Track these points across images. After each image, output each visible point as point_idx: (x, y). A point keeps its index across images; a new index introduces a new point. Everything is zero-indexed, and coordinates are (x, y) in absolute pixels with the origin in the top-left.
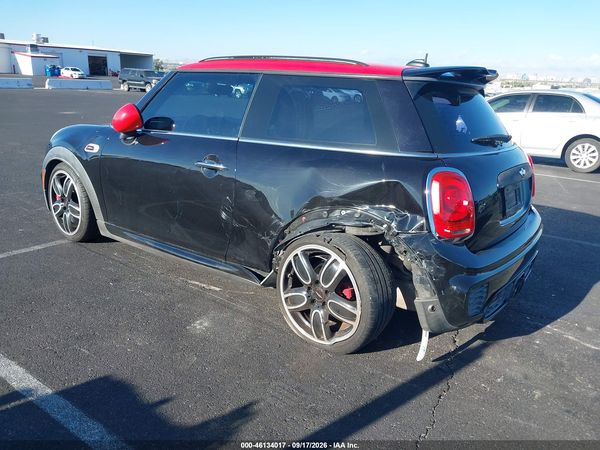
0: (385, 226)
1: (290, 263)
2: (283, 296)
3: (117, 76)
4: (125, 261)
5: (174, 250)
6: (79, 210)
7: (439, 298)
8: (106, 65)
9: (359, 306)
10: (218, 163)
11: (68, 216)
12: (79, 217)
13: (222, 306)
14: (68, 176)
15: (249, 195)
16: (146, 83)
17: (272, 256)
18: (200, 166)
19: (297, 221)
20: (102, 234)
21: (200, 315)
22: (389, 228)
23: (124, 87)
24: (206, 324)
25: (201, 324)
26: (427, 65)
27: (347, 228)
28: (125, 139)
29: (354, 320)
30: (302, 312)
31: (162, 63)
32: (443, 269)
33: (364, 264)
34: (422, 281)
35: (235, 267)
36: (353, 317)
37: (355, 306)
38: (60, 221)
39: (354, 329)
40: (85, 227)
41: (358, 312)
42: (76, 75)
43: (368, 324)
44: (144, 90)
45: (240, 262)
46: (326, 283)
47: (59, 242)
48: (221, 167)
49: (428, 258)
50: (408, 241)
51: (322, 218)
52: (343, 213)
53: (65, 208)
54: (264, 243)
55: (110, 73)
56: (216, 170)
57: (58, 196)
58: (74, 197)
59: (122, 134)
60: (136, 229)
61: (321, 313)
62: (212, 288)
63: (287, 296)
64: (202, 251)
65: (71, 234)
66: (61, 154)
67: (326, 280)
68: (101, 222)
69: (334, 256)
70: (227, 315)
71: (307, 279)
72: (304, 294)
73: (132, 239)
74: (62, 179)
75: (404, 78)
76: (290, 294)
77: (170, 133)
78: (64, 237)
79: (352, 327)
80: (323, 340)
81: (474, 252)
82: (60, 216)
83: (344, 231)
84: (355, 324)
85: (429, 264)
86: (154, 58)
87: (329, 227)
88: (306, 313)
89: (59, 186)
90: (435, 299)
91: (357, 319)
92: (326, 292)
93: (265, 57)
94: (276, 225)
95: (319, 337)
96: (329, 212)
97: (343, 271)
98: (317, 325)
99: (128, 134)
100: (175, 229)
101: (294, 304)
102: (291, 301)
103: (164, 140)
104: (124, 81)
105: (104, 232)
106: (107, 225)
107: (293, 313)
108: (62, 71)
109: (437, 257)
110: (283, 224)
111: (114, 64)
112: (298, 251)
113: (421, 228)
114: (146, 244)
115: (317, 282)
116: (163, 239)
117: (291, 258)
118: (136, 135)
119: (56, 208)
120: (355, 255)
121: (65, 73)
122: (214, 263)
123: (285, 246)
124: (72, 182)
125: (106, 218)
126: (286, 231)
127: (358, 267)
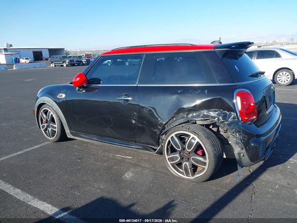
0: (216, 119)
1: (169, 141)
2: (167, 158)
3: (48, 60)
4: (82, 149)
5: (108, 141)
6: (56, 126)
7: (246, 150)
8: (42, 55)
9: (207, 158)
10: (129, 97)
11: (50, 130)
12: (56, 130)
13: (135, 165)
14: (49, 111)
15: (145, 111)
16: (64, 62)
17: (159, 139)
18: (119, 100)
19: (171, 121)
20: (68, 137)
21: (126, 171)
22: (219, 120)
23: (53, 65)
24: (131, 175)
25: (128, 175)
26: (221, 43)
27: (197, 122)
28: (79, 90)
29: (205, 165)
30: (177, 164)
31: (69, 52)
32: (246, 136)
33: (208, 138)
34: (237, 143)
35: (141, 146)
36: (205, 164)
37: (205, 158)
38: (46, 133)
39: (205, 170)
40: (59, 134)
41: (207, 161)
42: (28, 61)
43: (213, 167)
44: (63, 66)
45: (143, 143)
46: (189, 148)
47: (46, 143)
48: (130, 99)
49: (239, 132)
50: (229, 125)
51: (184, 118)
52: (194, 114)
53: (48, 126)
54: (155, 132)
55: (44, 59)
56: (128, 100)
57: (44, 120)
58: (53, 120)
59: (77, 88)
60: (87, 133)
61: (187, 163)
62: (128, 157)
63: (169, 157)
64: (123, 139)
65: (52, 138)
66: (45, 100)
67: (189, 147)
68: (67, 131)
69: (192, 135)
70: (139, 169)
71: (179, 148)
72: (178, 155)
73: (85, 138)
74: (46, 112)
75: (216, 50)
76: (171, 156)
77: (100, 85)
78: (48, 140)
79: (204, 169)
80: (189, 176)
81: (258, 127)
82: (46, 130)
83: (195, 123)
84: (206, 167)
85: (240, 135)
86: (65, 49)
87: (188, 122)
88: (179, 165)
89: (45, 116)
90: (244, 151)
91: (207, 165)
92: (189, 153)
93: (145, 46)
94: (161, 124)
95: (187, 176)
96: (187, 115)
97: (198, 142)
98: (186, 170)
99: (80, 87)
100: (108, 130)
101: (173, 161)
102: (171, 159)
103: (97, 89)
104: (52, 62)
105: (69, 136)
106: (71, 132)
107: (172, 165)
108: (21, 60)
109: (243, 131)
110: (164, 123)
111: (46, 54)
112: (173, 135)
113: (234, 118)
114: (93, 140)
115: (184, 149)
116: (102, 136)
117: (169, 138)
118: (84, 88)
119: (43, 127)
120: (203, 134)
121: (22, 61)
122: (129, 145)
123: (166, 133)
124: (51, 113)
125: (70, 129)
126: (166, 126)
127: (205, 140)
